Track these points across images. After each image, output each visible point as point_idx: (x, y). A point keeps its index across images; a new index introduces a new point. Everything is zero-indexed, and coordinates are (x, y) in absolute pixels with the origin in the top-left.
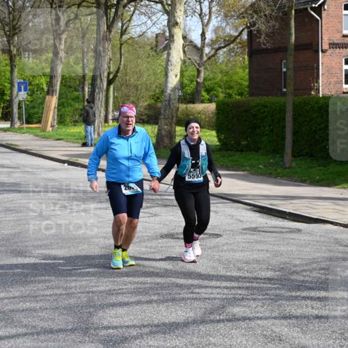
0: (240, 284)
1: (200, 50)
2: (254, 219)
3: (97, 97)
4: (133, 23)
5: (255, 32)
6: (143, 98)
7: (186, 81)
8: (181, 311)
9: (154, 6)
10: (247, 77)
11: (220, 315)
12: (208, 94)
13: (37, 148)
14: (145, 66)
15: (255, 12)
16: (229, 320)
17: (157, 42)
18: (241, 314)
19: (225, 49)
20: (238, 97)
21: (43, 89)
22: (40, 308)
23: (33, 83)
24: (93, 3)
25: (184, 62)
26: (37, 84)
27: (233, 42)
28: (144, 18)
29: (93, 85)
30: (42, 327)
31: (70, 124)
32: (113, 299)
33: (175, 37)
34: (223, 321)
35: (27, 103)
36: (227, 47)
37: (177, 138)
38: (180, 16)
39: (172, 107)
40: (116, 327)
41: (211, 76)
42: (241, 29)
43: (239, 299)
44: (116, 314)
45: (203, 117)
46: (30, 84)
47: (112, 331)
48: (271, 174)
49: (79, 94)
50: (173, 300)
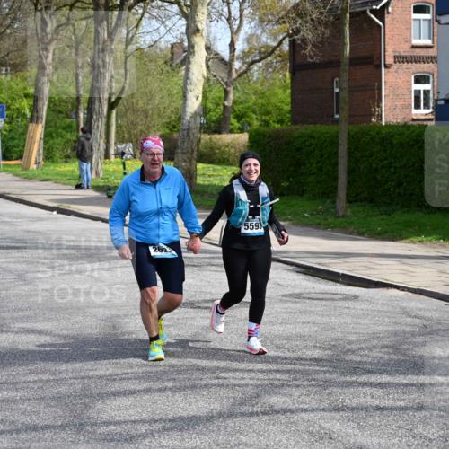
0: (280, 367)
1: (228, 65)
2: (297, 282)
3: (95, 125)
4: (141, 30)
5: (299, 42)
6: (154, 126)
7: (210, 105)
8: (203, 401)
9: (169, 8)
10: (289, 100)
11: (253, 406)
12: (238, 122)
13: (18, 191)
14: (156, 85)
15: (300, 15)
16: (264, 413)
17: (172, 54)
18: (281, 406)
19: (260, 64)
20: (277, 126)
21: (24, 115)
22: (21, 398)
23: (12, 107)
24: (89, 4)
25: (207, 80)
26: (18, 109)
27: (270, 54)
28: (155, 24)
29: (90, 110)
30: (23, 423)
31: (59, 160)
32: (115, 387)
33: (196, 48)
34: (257, 414)
35: (5, 133)
36: (264, 61)
37: (198, 178)
38: (202, 20)
39: (192, 138)
40: (119, 423)
41: (242, 98)
42: (281, 37)
43: (277, 386)
44: (119, 405)
45: (232, 151)
46: (8, 108)
47: (114, 428)
48: (319, 224)
49: (72, 122)
50: (193, 387)
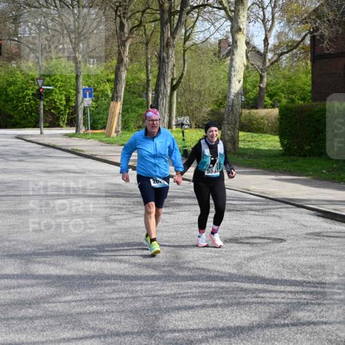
0: (305, 289)
1: (262, 56)
2: (317, 224)
3: (161, 103)
4: (196, 29)
5: (318, 37)
6: (206, 103)
7: (249, 87)
8: (246, 315)
9: (217, 13)
10: (310, 82)
11: (285, 319)
12: (271, 99)
13: (102, 153)
14: (208, 72)
15: (319, 17)
16: (293, 325)
17: (220, 47)
18: (306, 319)
19: (288, 55)
20: (301, 103)
21: (107, 95)
22: (107, 311)
23: (98, 89)
24: (157, 10)
25: (247, 67)
26: (102, 90)
27: (295, 47)
28: (207, 25)
29: (157, 91)
30: (109, 330)
31: (134, 129)
32: (178, 303)
33: (238, 43)
34: (288, 325)
35: (93, 109)
36: (290, 53)
37: (240, 143)
38: (243, 21)
39: (235, 112)
40: (181, 331)
41: (274, 81)
42: (304, 34)
43: (303, 304)
44: (181, 318)
45: (266, 122)
46: (95, 90)
47: (177, 334)
48: (334, 179)
49: (143, 100)
50: (238, 304)
